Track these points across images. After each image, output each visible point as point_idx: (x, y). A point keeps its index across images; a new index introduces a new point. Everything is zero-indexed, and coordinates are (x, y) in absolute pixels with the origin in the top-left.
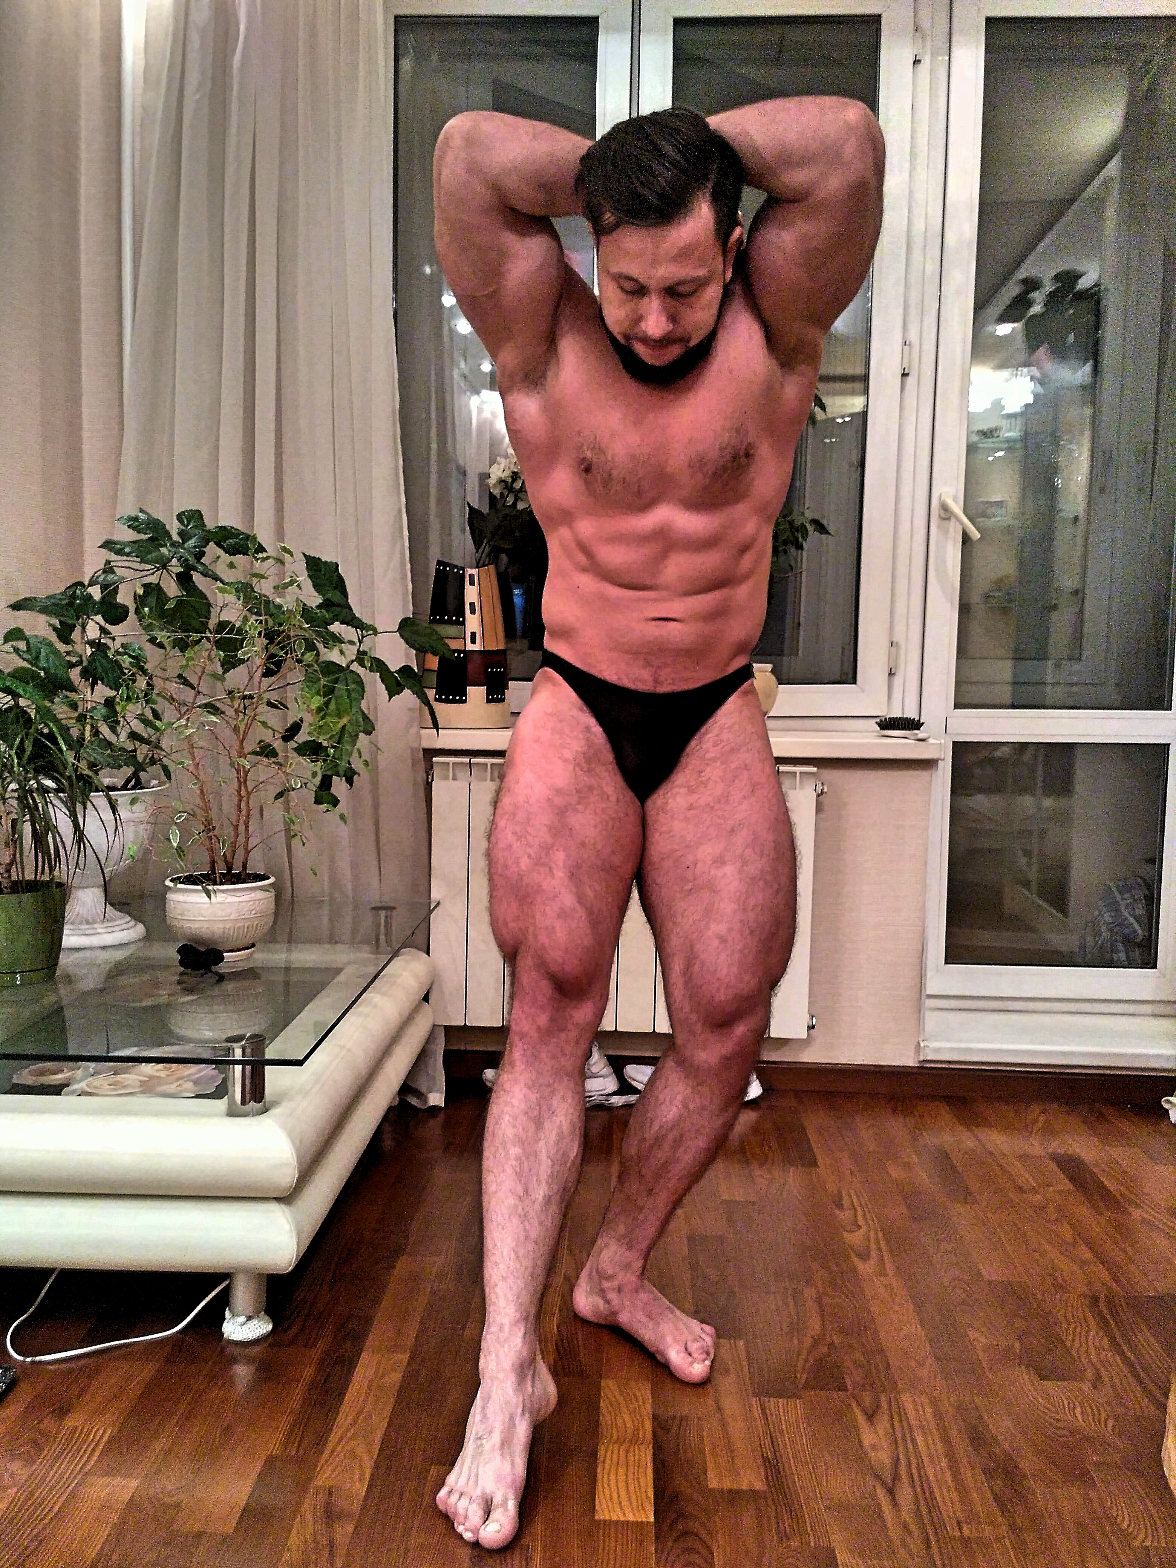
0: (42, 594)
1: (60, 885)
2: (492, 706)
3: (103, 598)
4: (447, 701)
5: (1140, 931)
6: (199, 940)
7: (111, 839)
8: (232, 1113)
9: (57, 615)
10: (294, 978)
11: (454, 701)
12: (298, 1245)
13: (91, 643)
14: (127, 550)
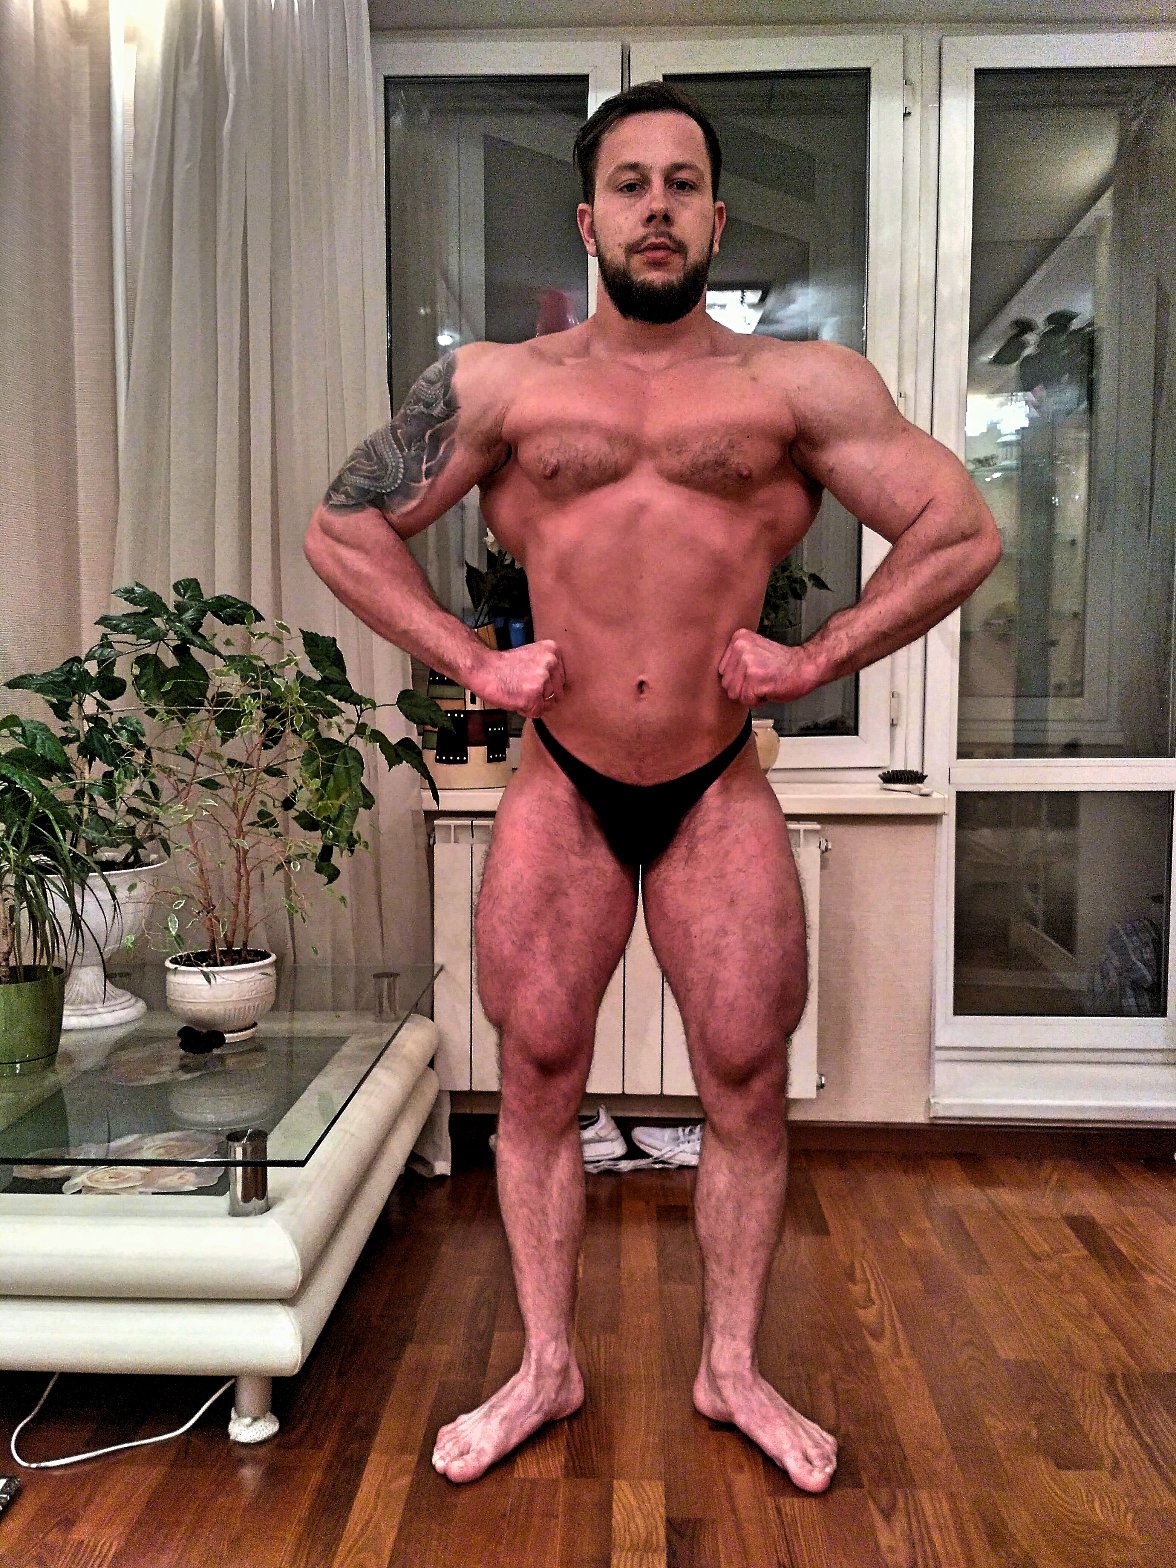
0: (38, 671)
1: (58, 971)
2: (494, 766)
3: (99, 673)
4: (448, 762)
5: (1149, 978)
6: (199, 1022)
7: (109, 922)
8: (234, 1213)
9: (53, 693)
10: (298, 1048)
11: (455, 762)
12: (303, 1346)
13: (89, 718)
14: (124, 625)
